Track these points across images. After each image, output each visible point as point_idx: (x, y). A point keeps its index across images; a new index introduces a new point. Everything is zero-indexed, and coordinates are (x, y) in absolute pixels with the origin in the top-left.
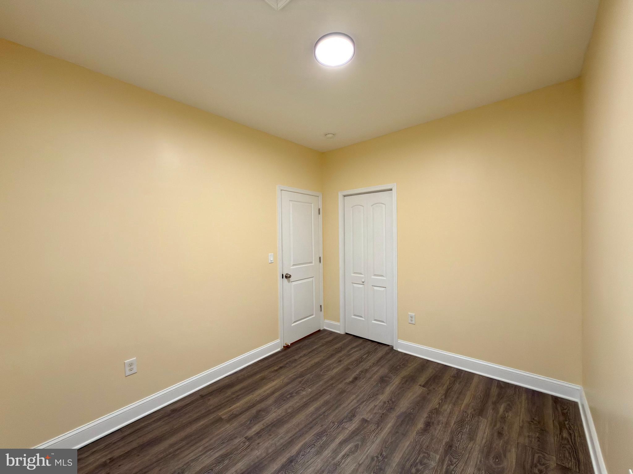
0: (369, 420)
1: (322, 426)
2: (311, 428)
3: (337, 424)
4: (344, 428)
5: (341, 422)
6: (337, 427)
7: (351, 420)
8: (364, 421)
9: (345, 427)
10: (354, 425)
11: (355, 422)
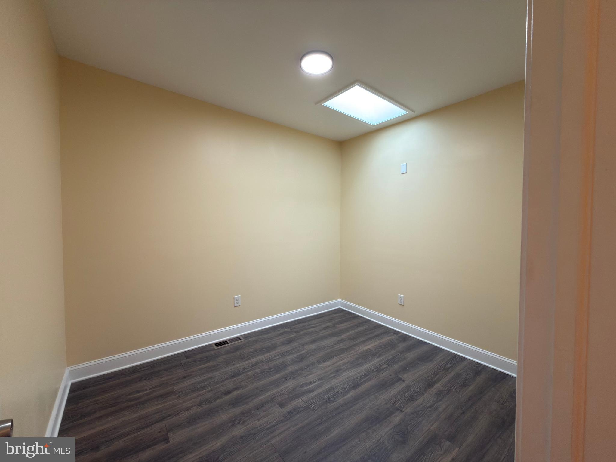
0: (277, 406)
1: (326, 408)
2: (338, 408)
3: (311, 408)
4: (306, 402)
5: (307, 408)
6: (312, 404)
7: (295, 409)
8: (281, 405)
9: (304, 403)
10: (295, 403)
11: (292, 406)
